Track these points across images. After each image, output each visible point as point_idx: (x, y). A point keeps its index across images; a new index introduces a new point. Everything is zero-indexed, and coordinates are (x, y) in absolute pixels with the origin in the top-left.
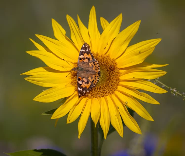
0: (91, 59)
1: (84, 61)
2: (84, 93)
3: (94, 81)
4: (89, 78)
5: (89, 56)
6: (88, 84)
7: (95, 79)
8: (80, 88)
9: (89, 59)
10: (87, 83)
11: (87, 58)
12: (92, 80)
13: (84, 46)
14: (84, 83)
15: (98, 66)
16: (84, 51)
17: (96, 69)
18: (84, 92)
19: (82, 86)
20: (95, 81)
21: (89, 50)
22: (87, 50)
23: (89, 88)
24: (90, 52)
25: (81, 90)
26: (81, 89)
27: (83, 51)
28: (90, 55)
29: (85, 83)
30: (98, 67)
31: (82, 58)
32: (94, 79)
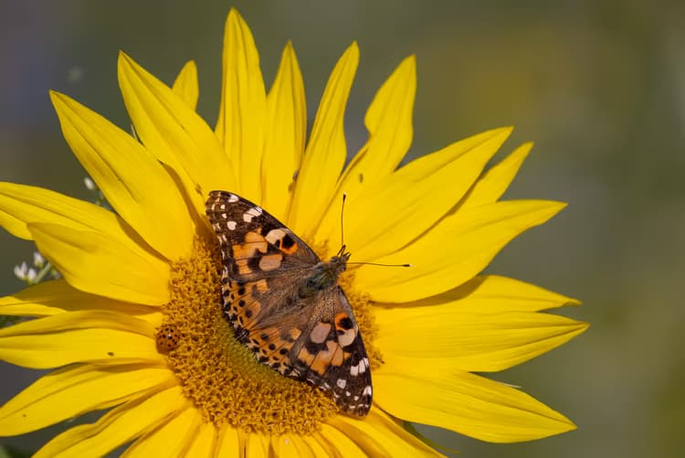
0: (304, 355)
1: (328, 327)
2: (227, 220)
3: (241, 292)
4: (262, 284)
5: (319, 362)
6: (245, 262)
7: (242, 304)
8: (254, 219)
9: (314, 348)
10: (254, 263)
11: (324, 347)
12: (249, 289)
13: (365, 393)
14: (263, 249)
15: (267, 359)
16: (354, 371)
17: (265, 338)
18: (232, 225)
19: (259, 230)
20: (236, 296)
21: (338, 390)
22: (342, 383)
23: (232, 252)
24: (328, 383)
25: (247, 218)
26: (249, 221)
27: (356, 364)
28: (321, 371)
29: (259, 255)
30: (264, 352)
31: (342, 333)
32: (247, 299)
